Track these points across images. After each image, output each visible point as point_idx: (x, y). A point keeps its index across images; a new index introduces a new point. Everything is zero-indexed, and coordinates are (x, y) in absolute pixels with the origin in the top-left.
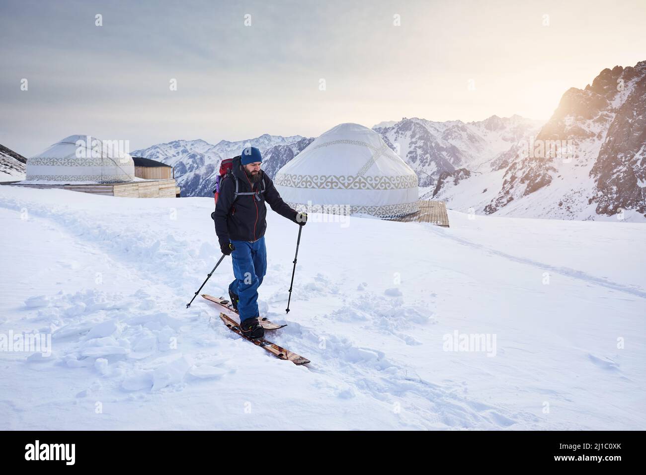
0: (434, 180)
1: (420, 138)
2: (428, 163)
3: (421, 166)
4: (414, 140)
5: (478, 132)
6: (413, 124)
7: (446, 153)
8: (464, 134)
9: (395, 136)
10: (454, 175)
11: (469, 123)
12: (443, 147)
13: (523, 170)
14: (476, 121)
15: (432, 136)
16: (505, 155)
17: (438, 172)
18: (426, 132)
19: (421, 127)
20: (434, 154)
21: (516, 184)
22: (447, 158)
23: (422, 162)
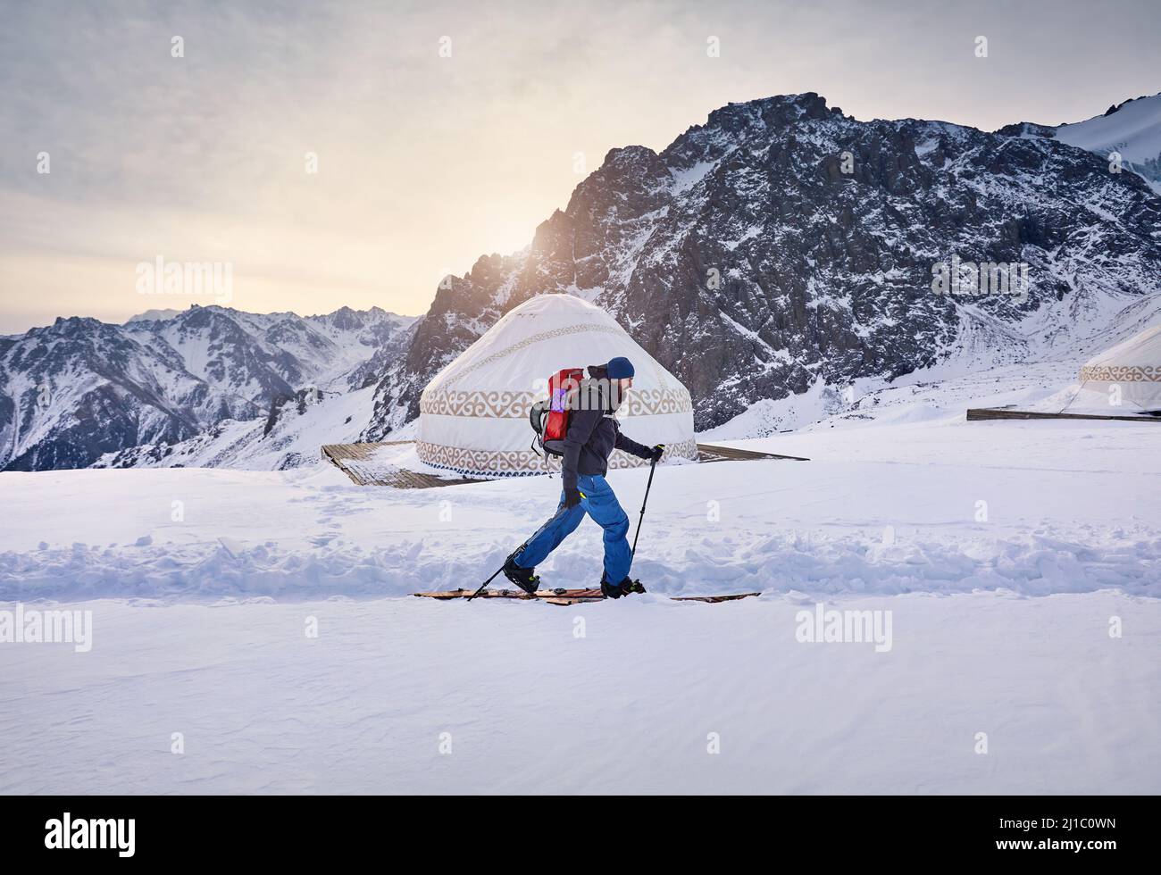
0: (259, 408)
1: (228, 340)
2: (245, 382)
3: (233, 386)
4: (216, 342)
5: (325, 332)
6: (212, 317)
7: (276, 365)
8: (301, 334)
9: (178, 336)
10: (297, 397)
11: (308, 318)
12: (269, 355)
13: (399, 387)
14: (318, 315)
15: (248, 336)
16: (366, 366)
17: (264, 395)
18: (236, 329)
19: (227, 320)
20: (255, 366)
21: (392, 408)
22: (277, 371)
23: (234, 379)
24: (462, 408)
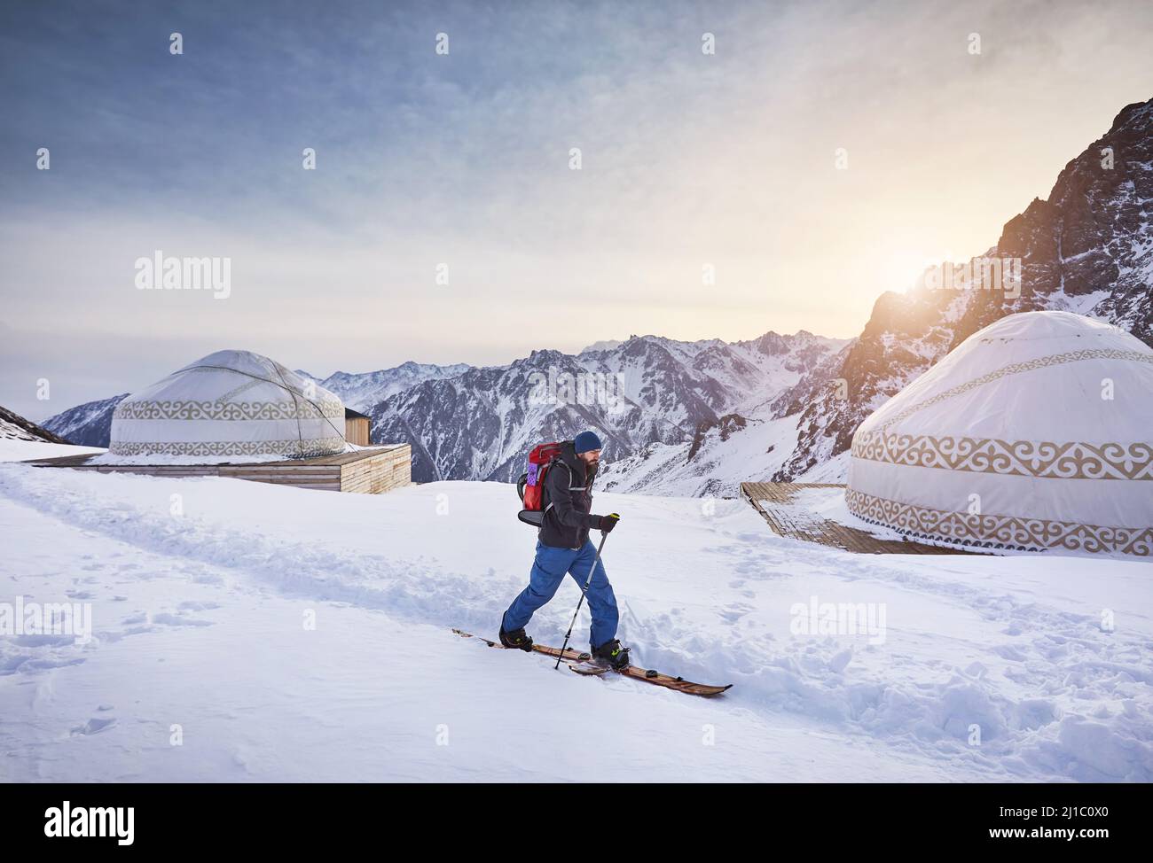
0: (685, 433)
1: (660, 367)
2: (673, 407)
3: (662, 411)
4: (649, 370)
5: (749, 358)
6: (647, 346)
7: (702, 391)
8: (726, 360)
9: (619, 364)
10: (720, 424)
11: (733, 344)
12: (695, 381)
13: (827, 416)
14: (744, 341)
15: (678, 363)
16: (791, 392)
17: (690, 420)
18: (668, 357)
19: (660, 349)
20: (683, 391)
21: (818, 438)
22: (703, 397)
23: (663, 405)
24: (904, 456)
